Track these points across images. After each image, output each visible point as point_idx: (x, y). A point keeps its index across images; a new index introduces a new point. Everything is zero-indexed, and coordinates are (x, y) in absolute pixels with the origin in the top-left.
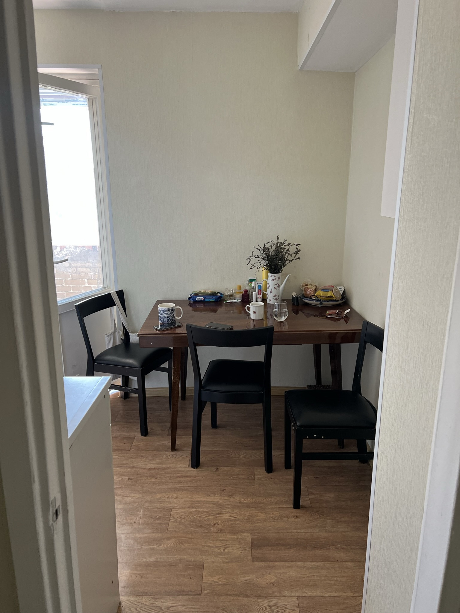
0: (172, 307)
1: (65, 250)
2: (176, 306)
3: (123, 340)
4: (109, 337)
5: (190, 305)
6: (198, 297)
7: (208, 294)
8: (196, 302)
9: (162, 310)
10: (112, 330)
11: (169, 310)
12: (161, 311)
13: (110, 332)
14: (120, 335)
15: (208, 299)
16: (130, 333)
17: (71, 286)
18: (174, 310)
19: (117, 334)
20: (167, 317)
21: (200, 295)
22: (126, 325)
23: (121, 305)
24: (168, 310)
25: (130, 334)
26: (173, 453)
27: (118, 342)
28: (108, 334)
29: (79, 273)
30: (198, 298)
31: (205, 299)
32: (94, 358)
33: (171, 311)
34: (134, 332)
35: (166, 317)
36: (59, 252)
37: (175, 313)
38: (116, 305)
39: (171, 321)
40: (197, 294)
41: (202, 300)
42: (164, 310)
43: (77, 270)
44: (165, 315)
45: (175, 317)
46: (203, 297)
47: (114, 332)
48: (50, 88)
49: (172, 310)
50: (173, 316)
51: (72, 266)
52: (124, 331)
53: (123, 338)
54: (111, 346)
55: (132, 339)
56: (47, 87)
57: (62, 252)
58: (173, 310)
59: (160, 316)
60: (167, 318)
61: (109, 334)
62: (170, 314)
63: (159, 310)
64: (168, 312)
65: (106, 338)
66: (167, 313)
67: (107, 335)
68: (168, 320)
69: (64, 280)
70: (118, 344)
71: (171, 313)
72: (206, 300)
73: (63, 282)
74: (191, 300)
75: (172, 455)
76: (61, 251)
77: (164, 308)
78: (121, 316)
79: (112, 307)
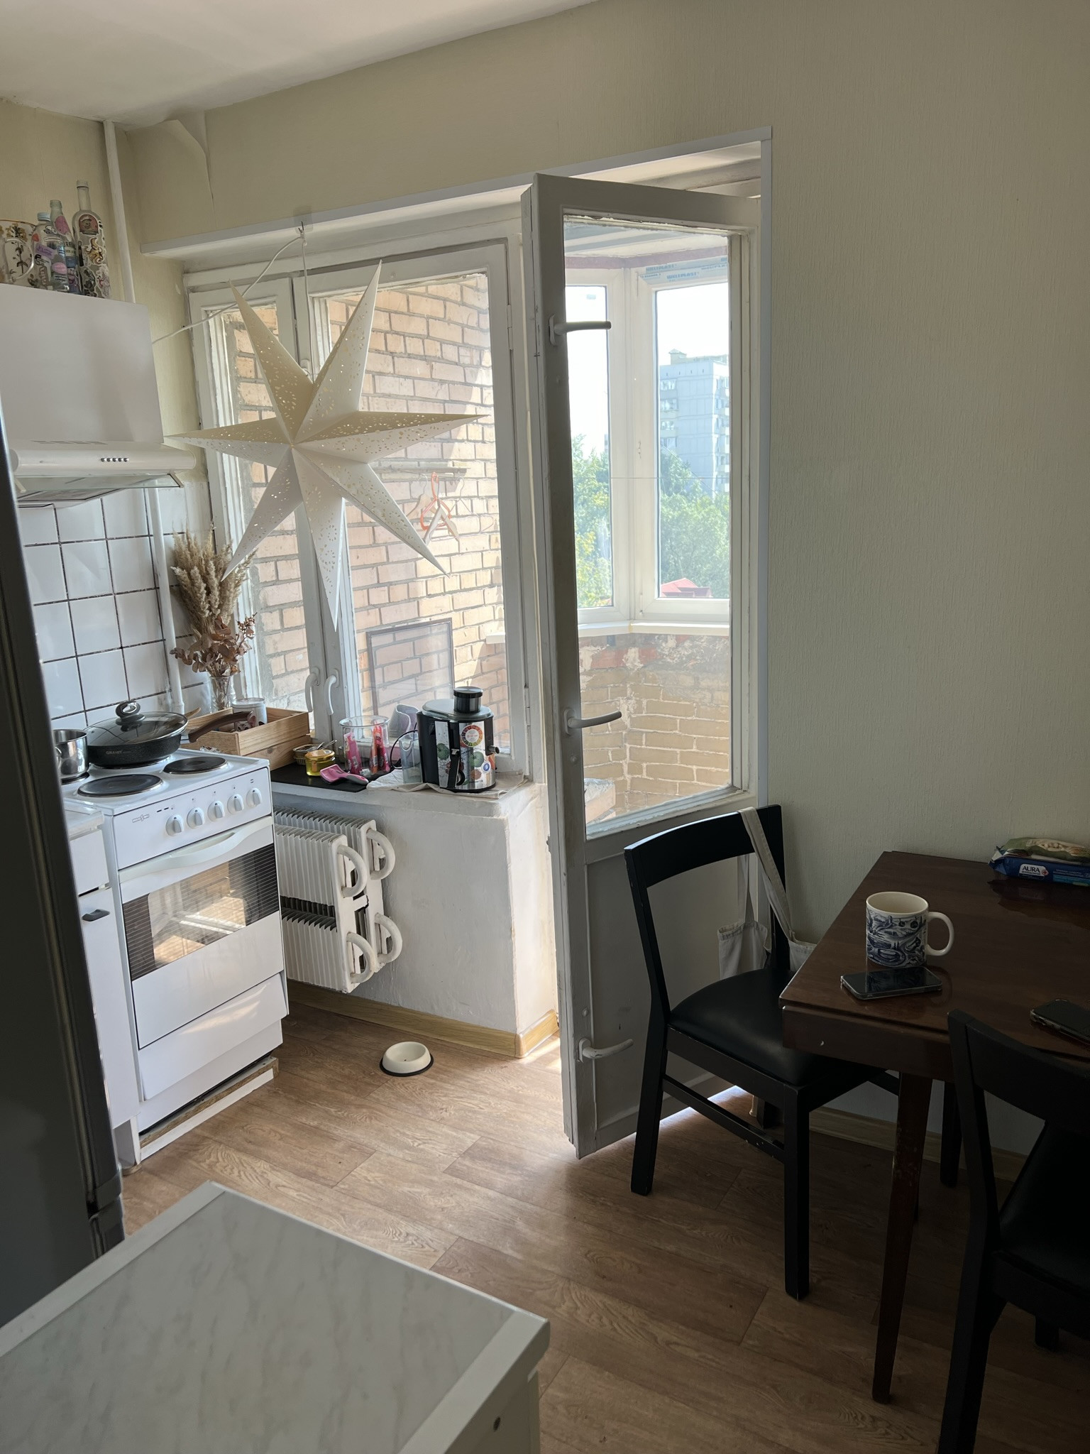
0: (915, 916)
1: (687, 644)
2: (930, 909)
3: (770, 956)
4: (730, 941)
5: (996, 885)
6: (1026, 865)
7: (1065, 859)
8: (1015, 878)
9: (877, 920)
10: (741, 921)
11: (902, 924)
12: (874, 923)
13: (735, 925)
14: (760, 940)
15: (1065, 878)
16: (792, 940)
17: (695, 736)
18: (922, 925)
19: (753, 934)
20: (893, 945)
21: (1034, 857)
22: (780, 914)
23: (769, 852)
24: (900, 925)
25: (790, 943)
26: (879, 1410)
27: (756, 964)
28: (727, 933)
29: (718, 706)
30: (1024, 868)
31: (1051, 874)
32: (671, 1009)
33: (908, 926)
34: (801, 937)
35: (890, 945)
36: (673, 649)
37: (924, 935)
38: (754, 851)
39: (908, 961)
40: (1023, 854)
41: (1042, 875)
42: (883, 920)
43: (712, 697)
44: (885, 938)
45: (922, 948)
46: (1043, 868)
47: (746, 927)
48: (612, 219)
49: (914, 924)
50: (917, 946)
51: (700, 686)
52: (773, 932)
53: (769, 950)
54: (729, 972)
55: (795, 961)
56: (603, 219)
57: (680, 649)
58: (917, 923)
59: (869, 938)
60: (894, 948)
61: (730, 932)
62: (905, 936)
63: (868, 917)
64: (898, 929)
65: (721, 942)
66: (895, 933)
67: (725, 934)
68: (897, 955)
69: (678, 721)
70: (755, 969)
71: (909, 935)
72: (1057, 878)
73: (677, 725)
74: (1001, 869)
75: (874, 1419)
76: (677, 646)
77: (884, 914)
78: (768, 885)
79: (742, 854)
